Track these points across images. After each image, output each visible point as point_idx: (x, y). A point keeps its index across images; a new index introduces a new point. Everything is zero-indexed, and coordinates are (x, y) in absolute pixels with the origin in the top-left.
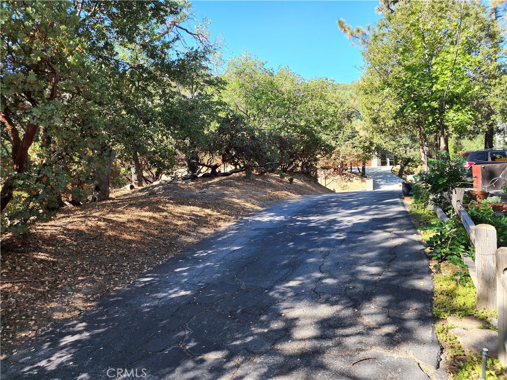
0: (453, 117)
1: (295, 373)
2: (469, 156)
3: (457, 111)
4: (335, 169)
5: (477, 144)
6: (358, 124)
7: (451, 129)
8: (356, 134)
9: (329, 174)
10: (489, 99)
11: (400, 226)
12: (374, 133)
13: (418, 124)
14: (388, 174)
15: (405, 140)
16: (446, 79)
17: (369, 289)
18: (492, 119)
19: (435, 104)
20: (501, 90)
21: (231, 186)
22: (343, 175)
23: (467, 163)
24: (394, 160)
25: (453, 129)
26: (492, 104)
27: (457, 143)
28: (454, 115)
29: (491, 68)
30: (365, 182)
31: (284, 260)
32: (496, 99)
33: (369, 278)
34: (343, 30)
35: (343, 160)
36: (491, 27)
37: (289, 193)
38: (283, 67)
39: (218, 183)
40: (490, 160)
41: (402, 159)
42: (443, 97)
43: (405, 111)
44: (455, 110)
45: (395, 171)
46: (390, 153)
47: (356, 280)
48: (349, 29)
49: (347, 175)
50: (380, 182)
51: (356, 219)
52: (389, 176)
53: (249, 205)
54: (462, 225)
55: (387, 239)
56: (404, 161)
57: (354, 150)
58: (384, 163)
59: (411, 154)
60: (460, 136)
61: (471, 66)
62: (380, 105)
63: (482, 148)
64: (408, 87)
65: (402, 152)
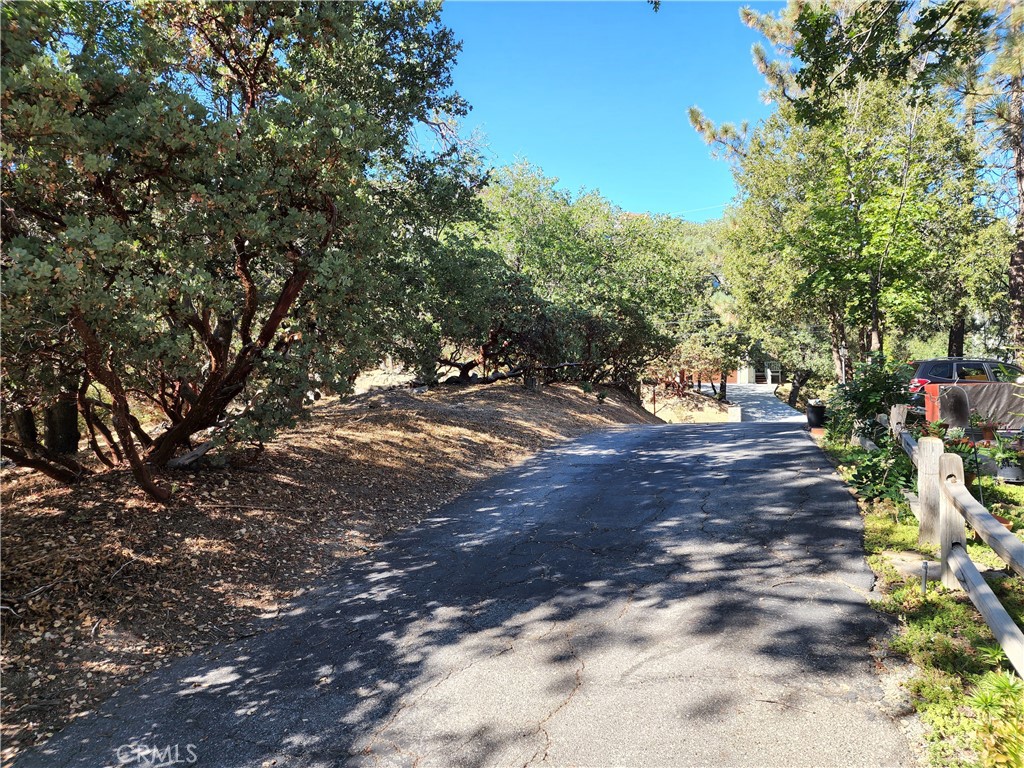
0: (893, 298)
1: (705, 595)
2: (920, 369)
3: (901, 290)
4: (668, 385)
5: (935, 349)
6: (720, 303)
7: (889, 319)
8: (714, 320)
9: (659, 394)
10: (956, 269)
11: (810, 465)
12: (752, 320)
13: (834, 306)
14: (769, 399)
15: (804, 336)
16: (884, 238)
17: (778, 528)
18: (960, 304)
19: (864, 277)
20: (977, 255)
21: (504, 400)
22: (684, 396)
23: (916, 380)
24: (779, 374)
25: (893, 319)
26: (961, 278)
27: (899, 347)
28: (895, 295)
29: (960, 214)
30: (726, 411)
31: (643, 500)
32: (968, 271)
33: (777, 518)
34: (698, 126)
35: (686, 367)
36: (962, 142)
37: (604, 418)
38: (588, 190)
39: (480, 395)
40: (956, 376)
41: (795, 372)
42: (878, 265)
43: (814, 285)
44: (896, 289)
45: (781, 394)
46: (773, 359)
47: (757, 520)
48: (709, 125)
49: (693, 397)
50: (753, 413)
51: (739, 455)
52: (771, 403)
53: (545, 432)
54: (901, 451)
55: (793, 479)
56: (800, 377)
57: (708, 349)
58: (760, 379)
59: (815, 362)
60: (905, 334)
61: (923, 220)
62: (765, 269)
63: (943, 355)
64: (822, 248)
65: (797, 359)
